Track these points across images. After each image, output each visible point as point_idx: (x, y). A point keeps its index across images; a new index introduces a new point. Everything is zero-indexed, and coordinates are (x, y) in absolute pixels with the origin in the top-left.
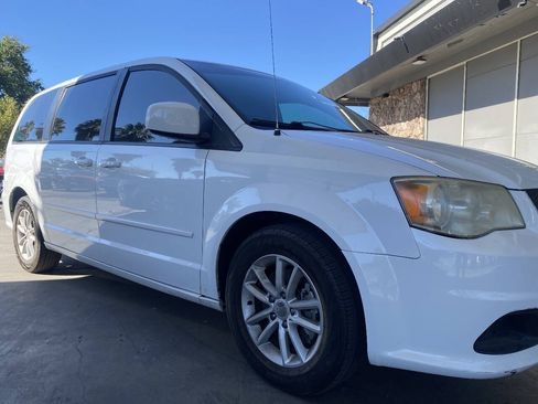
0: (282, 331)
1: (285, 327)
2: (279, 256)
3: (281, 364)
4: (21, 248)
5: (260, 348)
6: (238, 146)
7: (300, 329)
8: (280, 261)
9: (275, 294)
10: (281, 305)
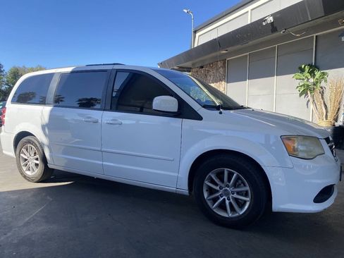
0: (227, 202)
1: (229, 199)
2: (226, 169)
3: (227, 216)
4: (24, 168)
5: (215, 210)
6: (200, 118)
7: (236, 200)
8: (226, 171)
9: (223, 185)
10: (226, 190)
